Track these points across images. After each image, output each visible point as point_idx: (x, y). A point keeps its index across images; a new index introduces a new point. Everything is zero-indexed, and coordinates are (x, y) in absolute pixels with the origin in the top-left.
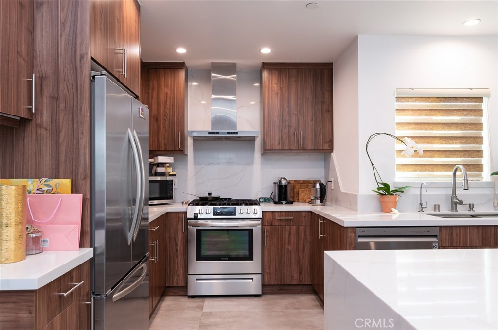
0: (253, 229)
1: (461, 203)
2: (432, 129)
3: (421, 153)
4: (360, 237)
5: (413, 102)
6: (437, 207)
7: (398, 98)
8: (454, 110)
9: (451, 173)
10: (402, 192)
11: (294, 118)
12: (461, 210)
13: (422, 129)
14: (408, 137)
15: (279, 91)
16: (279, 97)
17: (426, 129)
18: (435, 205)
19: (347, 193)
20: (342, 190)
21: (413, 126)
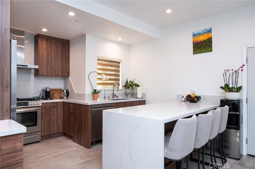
0: (37, 112)
1: (115, 96)
2: (107, 71)
3: (108, 79)
4: (93, 108)
5: (102, 61)
6: (109, 98)
7: (98, 60)
8: (113, 65)
9: (113, 86)
10: (99, 92)
11: (53, 61)
12: (115, 98)
13: (104, 71)
14: (103, 74)
15: (46, 49)
16: (46, 51)
17: (105, 71)
18: (108, 97)
19: (79, 94)
20: (75, 92)
21: (102, 70)
